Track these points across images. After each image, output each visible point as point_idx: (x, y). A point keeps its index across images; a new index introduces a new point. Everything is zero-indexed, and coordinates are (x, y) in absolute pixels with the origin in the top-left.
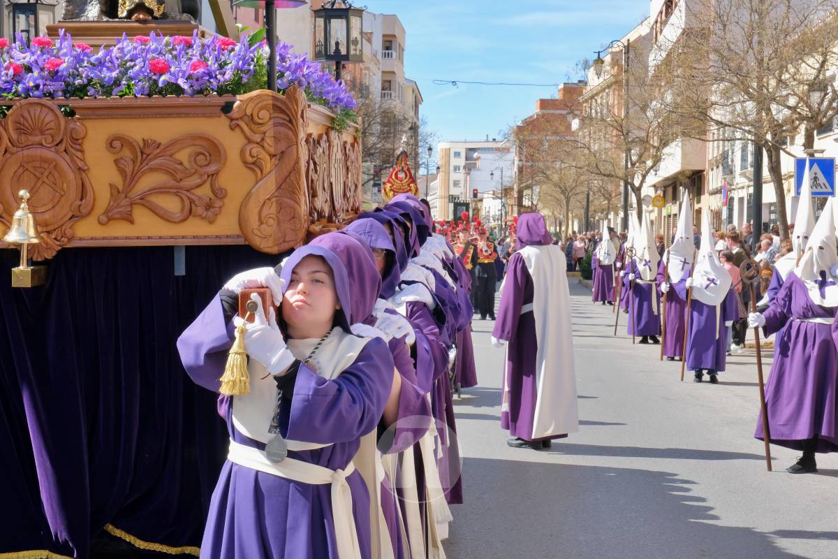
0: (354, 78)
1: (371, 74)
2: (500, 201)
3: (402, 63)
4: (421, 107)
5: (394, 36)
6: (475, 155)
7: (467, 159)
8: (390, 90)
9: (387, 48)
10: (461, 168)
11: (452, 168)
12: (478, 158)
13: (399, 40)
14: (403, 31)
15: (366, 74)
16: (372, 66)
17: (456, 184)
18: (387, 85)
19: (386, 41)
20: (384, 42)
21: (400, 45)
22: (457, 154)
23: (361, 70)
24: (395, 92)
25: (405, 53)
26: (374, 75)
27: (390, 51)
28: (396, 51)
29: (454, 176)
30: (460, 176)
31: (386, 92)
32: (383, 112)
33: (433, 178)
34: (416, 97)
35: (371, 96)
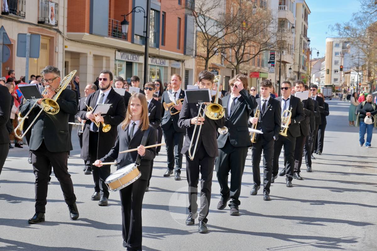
2: (357, 73)
4: (309, 16)
6: (348, 45)
7: (343, 48)
8: (285, 5)
10: (339, 53)
11: (334, 54)
12: (349, 47)
17: (336, 63)
18: (282, 2)
22: (337, 45)
24: (288, 6)
29: (335, 58)
30: (338, 58)
31: (282, 6)
32: (279, 19)
33: (323, 59)
34: (305, 10)
35: (269, 8)
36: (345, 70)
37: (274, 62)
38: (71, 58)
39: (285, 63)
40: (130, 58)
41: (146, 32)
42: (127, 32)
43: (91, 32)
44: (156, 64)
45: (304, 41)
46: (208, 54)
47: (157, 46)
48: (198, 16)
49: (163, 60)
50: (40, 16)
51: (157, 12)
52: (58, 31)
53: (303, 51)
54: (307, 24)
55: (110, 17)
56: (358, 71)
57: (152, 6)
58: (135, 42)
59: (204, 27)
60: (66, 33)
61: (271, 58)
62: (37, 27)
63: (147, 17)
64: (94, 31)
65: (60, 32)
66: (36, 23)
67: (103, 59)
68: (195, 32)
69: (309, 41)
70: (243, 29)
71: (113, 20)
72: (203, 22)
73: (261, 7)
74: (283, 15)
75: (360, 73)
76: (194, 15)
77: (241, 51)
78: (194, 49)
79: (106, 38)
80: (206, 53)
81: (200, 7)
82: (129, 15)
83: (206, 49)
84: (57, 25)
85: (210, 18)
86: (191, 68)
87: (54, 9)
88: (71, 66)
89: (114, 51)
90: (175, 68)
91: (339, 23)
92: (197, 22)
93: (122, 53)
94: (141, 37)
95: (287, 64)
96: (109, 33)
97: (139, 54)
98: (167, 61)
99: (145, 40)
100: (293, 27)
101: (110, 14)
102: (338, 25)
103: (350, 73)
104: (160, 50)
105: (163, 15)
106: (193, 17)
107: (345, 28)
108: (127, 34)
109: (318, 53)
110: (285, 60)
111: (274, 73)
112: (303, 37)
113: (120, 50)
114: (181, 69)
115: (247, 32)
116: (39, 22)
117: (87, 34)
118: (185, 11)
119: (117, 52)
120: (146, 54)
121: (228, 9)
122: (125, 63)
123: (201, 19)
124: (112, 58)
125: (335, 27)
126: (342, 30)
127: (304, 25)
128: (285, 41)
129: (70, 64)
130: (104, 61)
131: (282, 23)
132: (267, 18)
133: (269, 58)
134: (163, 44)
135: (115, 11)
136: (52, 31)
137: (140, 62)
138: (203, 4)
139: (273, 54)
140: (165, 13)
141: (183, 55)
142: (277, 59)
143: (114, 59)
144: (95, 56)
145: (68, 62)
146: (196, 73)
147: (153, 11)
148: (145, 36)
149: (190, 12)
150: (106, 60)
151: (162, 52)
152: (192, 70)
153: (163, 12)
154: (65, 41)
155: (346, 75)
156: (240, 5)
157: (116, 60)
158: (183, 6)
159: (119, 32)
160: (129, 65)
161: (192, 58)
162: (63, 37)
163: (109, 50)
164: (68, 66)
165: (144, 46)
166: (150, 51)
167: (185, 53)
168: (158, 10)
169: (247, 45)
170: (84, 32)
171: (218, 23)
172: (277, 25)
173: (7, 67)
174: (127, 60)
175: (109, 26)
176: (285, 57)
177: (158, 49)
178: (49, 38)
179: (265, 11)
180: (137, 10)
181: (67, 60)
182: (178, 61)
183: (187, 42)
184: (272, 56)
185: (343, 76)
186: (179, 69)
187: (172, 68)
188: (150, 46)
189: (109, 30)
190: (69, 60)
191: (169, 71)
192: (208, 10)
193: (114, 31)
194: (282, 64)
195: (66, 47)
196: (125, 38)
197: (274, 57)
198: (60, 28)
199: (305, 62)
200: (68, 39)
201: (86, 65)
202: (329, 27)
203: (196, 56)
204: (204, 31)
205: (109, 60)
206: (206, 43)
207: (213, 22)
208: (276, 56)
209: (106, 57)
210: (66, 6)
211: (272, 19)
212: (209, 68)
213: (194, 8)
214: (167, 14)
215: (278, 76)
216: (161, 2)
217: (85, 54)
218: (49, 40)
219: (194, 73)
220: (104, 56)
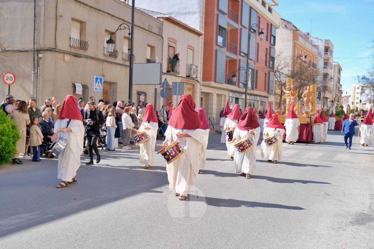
0: (310, 61)
1: (318, 60)
2: (370, 104)
3: (332, 56)
4: (341, 72)
5: (329, 47)
6: (364, 88)
7: (362, 90)
8: (327, 65)
9: (327, 51)
10: (359, 93)
11: (356, 93)
12: (365, 89)
13: (331, 48)
14: (333, 45)
15: (316, 60)
16: (318, 57)
17: (357, 99)
18: (326, 64)
19: (326, 49)
20: (325, 49)
21: (331, 50)
22: (358, 88)
23: (314, 58)
24: (329, 66)
25: (333, 53)
26: (319, 60)
27: (327, 52)
28: (329, 52)
29: (357, 96)
30: (359, 96)
31: (325, 66)
32: (324, 73)
33: (350, 96)
34: (339, 68)
35: (318, 68)
36: (363, 102)
37: (320, 98)
38: (205, 96)
39: (327, 98)
40: (237, 95)
41: (246, 81)
42: (235, 81)
43: (215, 81)
44: (252, 99)
45: (338, 86)
46: (281, 93)
47: (252, 89)
48: (276, 72)
49: (256, 97)
50: (187, 73)
51: (253, 70)
52: (197, 81)
53: (337, 91)
54: (340, 76)
55: (226, 73)
56: (370, 103)
57: (250, 67)
58: (240, 86)
59: (280, 78)
60: (201, 82)
61: (318, 95)
62: (186, 79)
63: (247, 73)
64: (217, 81)
65: (198, 82)
66: (185, 77)
67: (222, 96)
68: (274, 81)
69: (341, 86)
70: (302, 79)
71: (228, 74)
72: (279, 76)
73: (313, 66)
74: (325, 71)
75: (372, 104)
76: (274, 72)
77: (301, 92)
78: (274, 90)
79: (223, 84)
80: (280, 93)
81: (277, 67)
82: (237, 72)
83: (280, 91)
84: (196, 78)
85: (282, 73)
86: (271, 101)
87: (195, 69)
88: (204, 100)
89: (228, 92)
90: (263, 101)
91: (359, 75)
92: (275, 75)
93: (233, 93)
94: (243, 84)
95: (328, 99)
96: (226, 82)
97: (242, 93)
98: (258, 97)
99: (246, 85)
100: (332, 78)
101: (226, 71)
102: (358, 77)
103: (365, 104)
104: (254, 91)
105: (256, 72)
106: (273, 73)
107: (362, 78)
108: (236, 82)
109: (347, 93)
110: (327, 97)
111: (320, 104)
112: (338, 84)
113: (232, 91)
114: (266, 102)
115: (304, 81)
116: (187, 76)
117: (213, 82)
118: (268, 69)
119: (230, 92)
120: (245, 93)
121: (293, 68)
122: (235, 98)
123: (277, 73)
124: (227, 95)
125: (357, 78)
126: (361, 79)
127: (339, 77)
128: (327, 86)
129: (204, 99)
130: (223, 97)
131: (326, 75)
132: (316, 73)
133: (318, 96)
134: (256, 87)
135: (229, 69)
136: (194, 81)
137: (243, 98)
138: (279, 65)
139: (320, 93)
140: (257, 70)
141: (267, 94)
142: (322, 96)
143: (228, 96)
144: (217, 94)
145: (203, 98)
146: (275, 104)
147: (251, 70)
148: (245, 83)
149: (271, 70)
150: (224, 97)
151: (256, 92)
152: (273, 102)
153: (256, 70)
154: (201, 86)
155: (363, 105)
156: (301, 66)
157: (229, 97)
158: (268, 66)
159: (231, 81)
160: (237, 99)
161: (273, 96)
162: (200, 84)
163: (225, 91)
164: (203, 100)
165: (245, 89)
166: (248, 91)
167: (268, 93)
168: (253, 68)
169: (304, 88)
170: (211, 81)
171: (288, 76)
172: (322, 77)
173: (169, 100)
174: (235, 97)
175: (226, 78)
176: (327, 95)
177: (253, 91)
178: (192, 85)
179: (315, 69)
180: (241, 69)
181: (202, 97)
182: (265, 97)
183: (270, 87)
184: (319, 94)
185: (361, 105)
186: (265, 102)
187: (261, 101)
188: (249, 89)
189: (226, 80)
190: (203, 97)
191: (260, 103)
192: (282, 69)
193: (229, 81)
194: (325, 99)
195: (201, 89)
196: (234, 84)
197: (320, 95)
198: (199, 80)
199: (339, 98)
200: (203, 86)
201: (213, 99)
202: (353, 78)
203: (275, 94)
204: (279, 80)
205: (226, 97)
206: (280, 87)
207: (284, 75)
208: (321, 94)
209: (224, 95)
210: (202, 67)
211: (319, 73)
212: (283, 101)
213: (274, 67)
214: (258, 71)
215: (323, 106)
216: (255, 64)
217: (212, 94)
218: (192, 86)
219: (274, 104)
220: (223, 95)
